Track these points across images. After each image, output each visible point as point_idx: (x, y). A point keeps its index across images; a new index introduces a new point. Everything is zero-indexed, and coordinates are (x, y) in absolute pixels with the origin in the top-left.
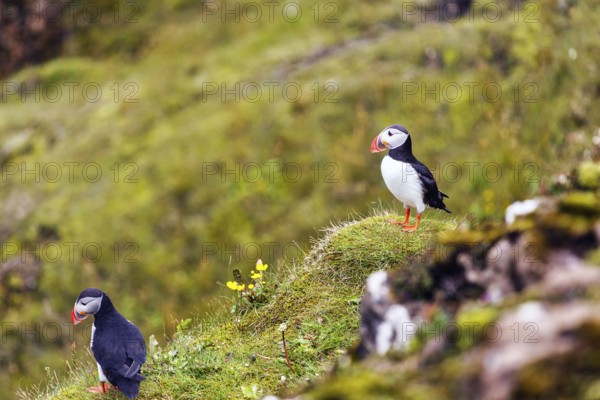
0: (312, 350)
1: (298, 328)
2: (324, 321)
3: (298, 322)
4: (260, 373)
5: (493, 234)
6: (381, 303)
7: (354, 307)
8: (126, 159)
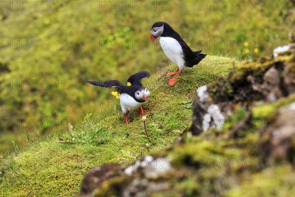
0: (160, 130)
1: (152, 118)
2: (166, 114)
3: (152, 115)
4: (131, 143)
5: (267, 64)
6: (204, 103)
7: (183, 106)
8: (46, 26)
